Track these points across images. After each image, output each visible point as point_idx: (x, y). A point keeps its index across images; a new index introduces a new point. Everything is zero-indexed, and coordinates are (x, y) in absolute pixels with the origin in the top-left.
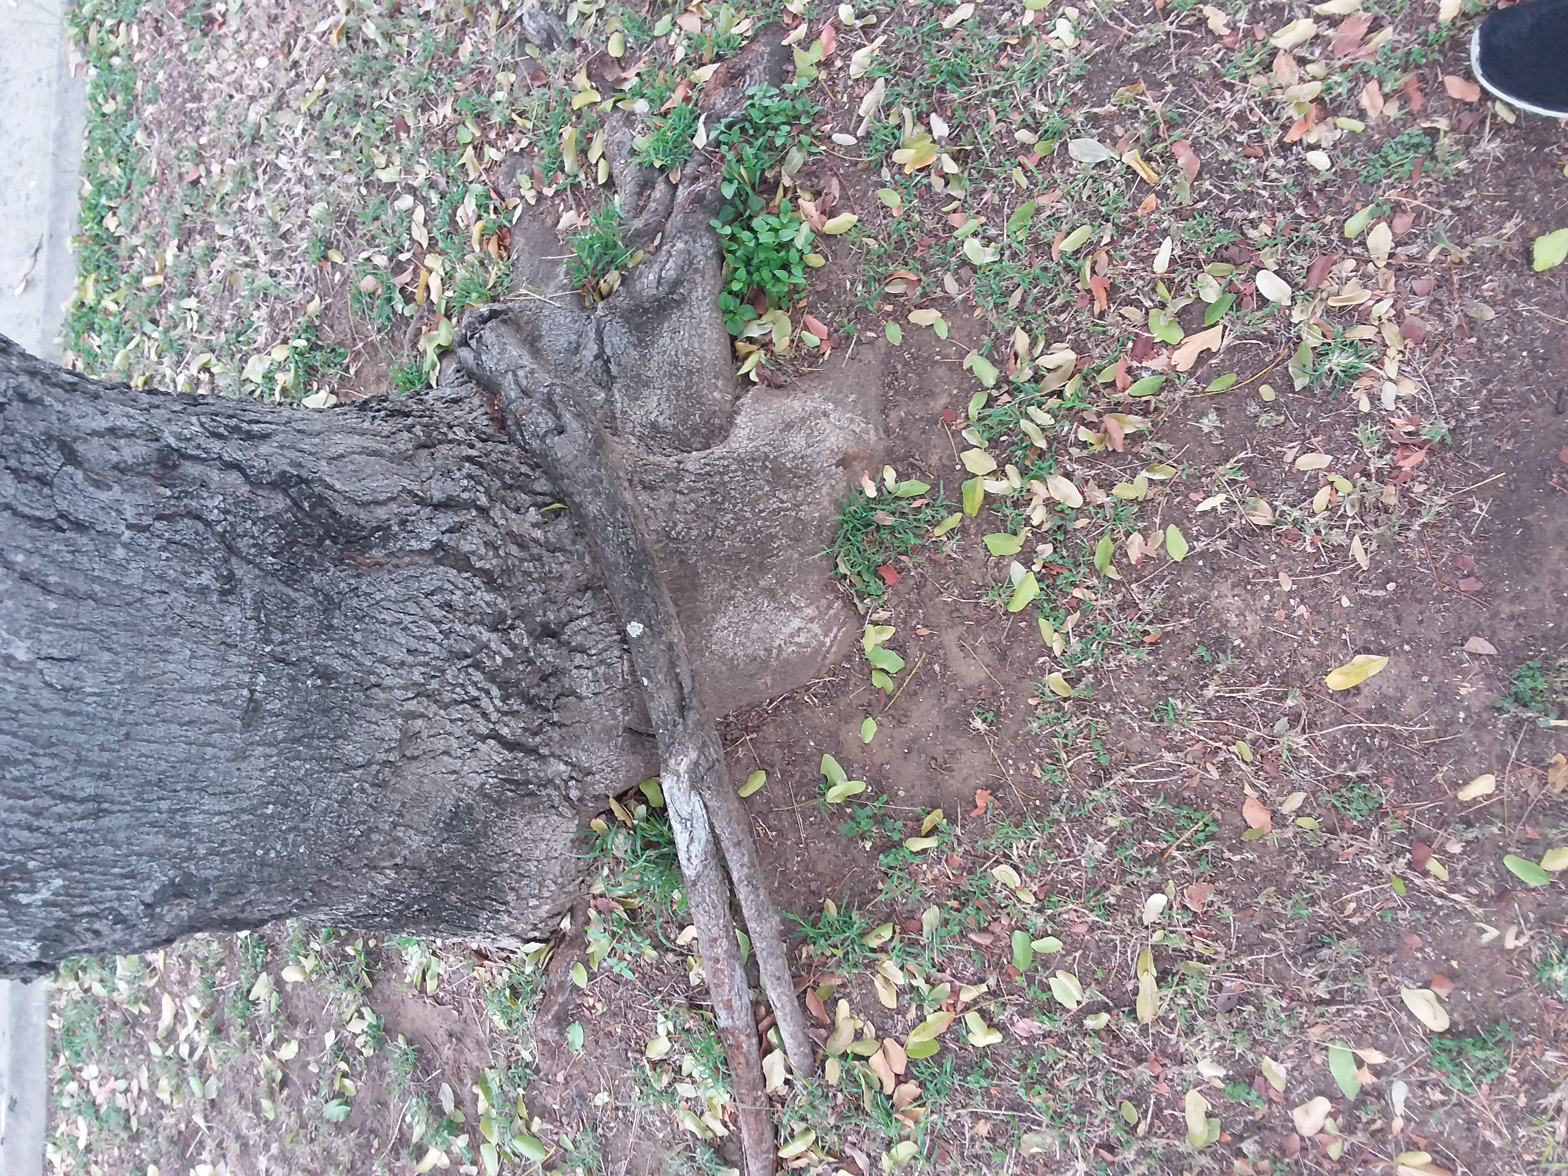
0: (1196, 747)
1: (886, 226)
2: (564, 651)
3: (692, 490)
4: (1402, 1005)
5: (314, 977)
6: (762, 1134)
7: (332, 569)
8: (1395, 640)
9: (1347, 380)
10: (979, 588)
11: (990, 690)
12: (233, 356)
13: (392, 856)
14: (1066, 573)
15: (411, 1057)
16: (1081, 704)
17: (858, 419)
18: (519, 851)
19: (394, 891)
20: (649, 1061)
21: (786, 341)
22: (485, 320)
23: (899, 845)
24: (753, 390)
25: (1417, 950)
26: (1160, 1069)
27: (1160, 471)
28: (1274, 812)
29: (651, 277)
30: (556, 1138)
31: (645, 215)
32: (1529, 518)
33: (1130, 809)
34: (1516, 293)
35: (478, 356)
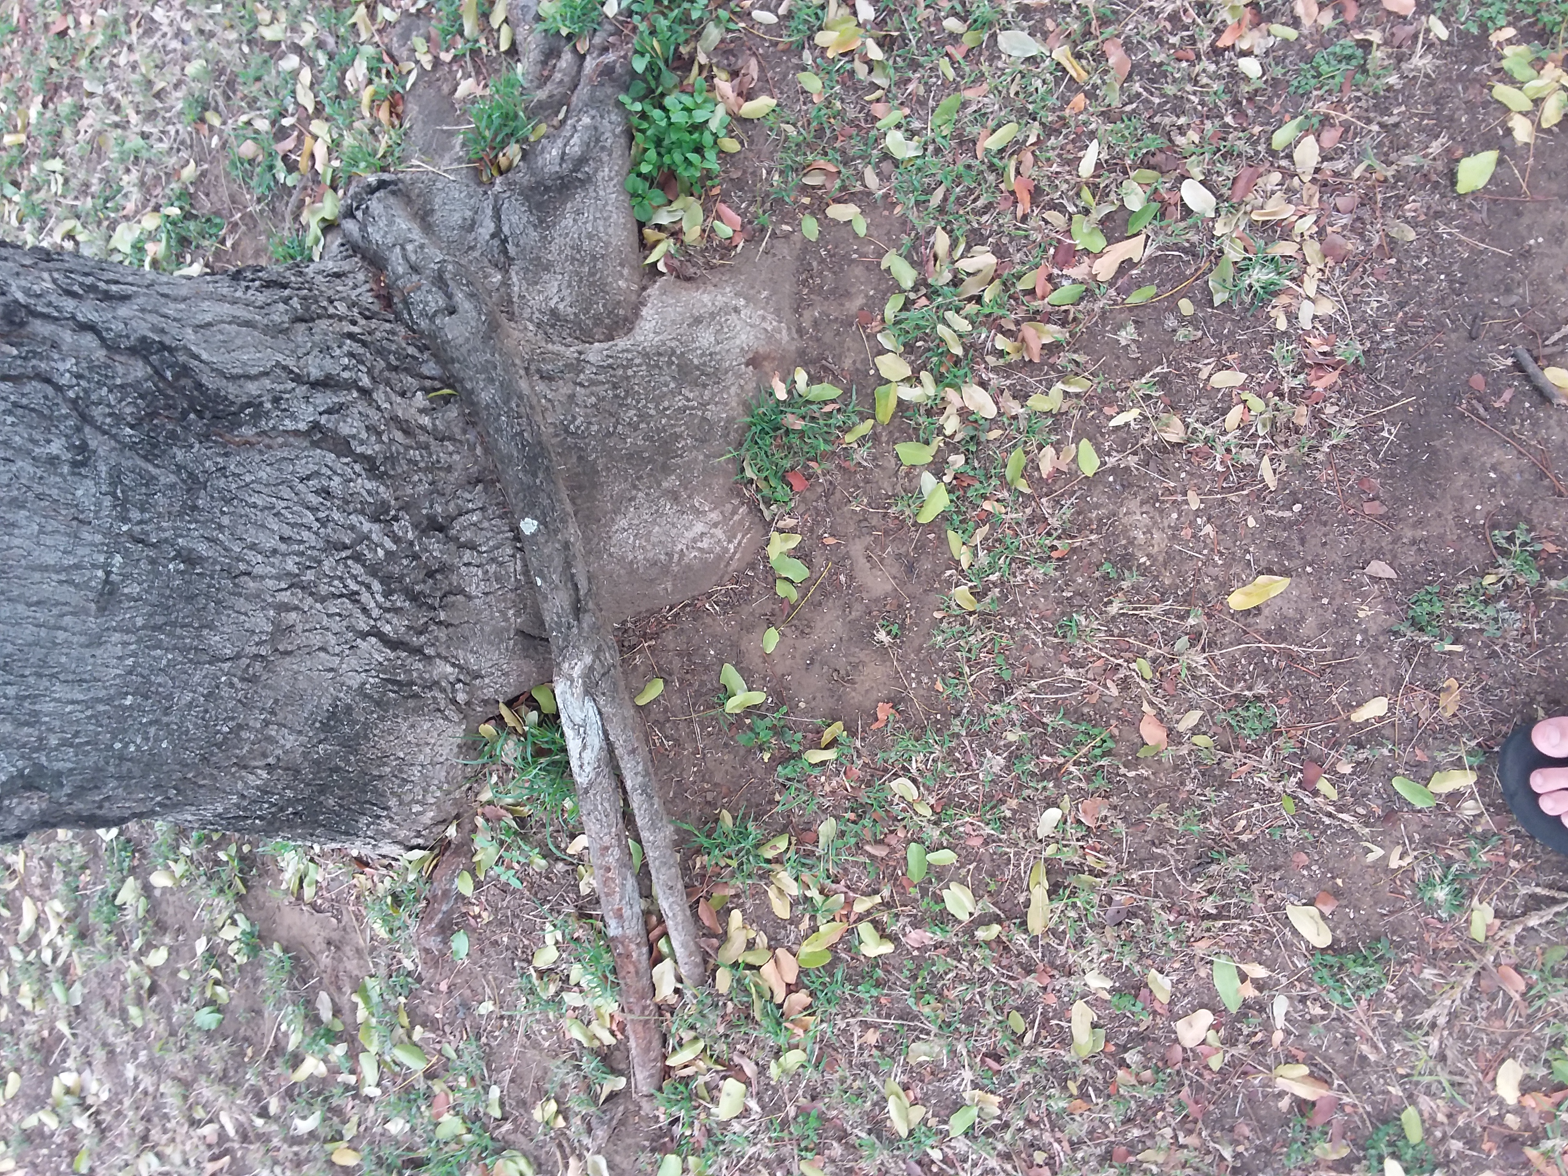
0: (1097, 664)
1: (806, 111)
2: (452, 546)
3: (593, 383)
4: (1286, 922)
5: (185, 882)
6: (650, 1042)
7: (197, 446)
8: (1298, 562)
9: (1265, 296)
10: (889, 497)
11: (895, 602)
12: (99, 224)
13: (264, 755)
14: (977, 485)
15: (287, 964)
16: (986, 619)
17: (770, 317)
18: (402, 755)
19: (267, 793)
20: (536, 970)
21: (698, 229)
22: (372, 190)
23: (798, 756)
24: (660, 281)
25: (1303, 867)
26: (1048, 980)
27: (1076, 384)
28: (1170, 730)
29: (554, 152)
30: (438, 1047)
31: (549, 87)
32: (1437, 443)
33: (1030, 723)
34: (1438, 215)
35: (363, 228)
